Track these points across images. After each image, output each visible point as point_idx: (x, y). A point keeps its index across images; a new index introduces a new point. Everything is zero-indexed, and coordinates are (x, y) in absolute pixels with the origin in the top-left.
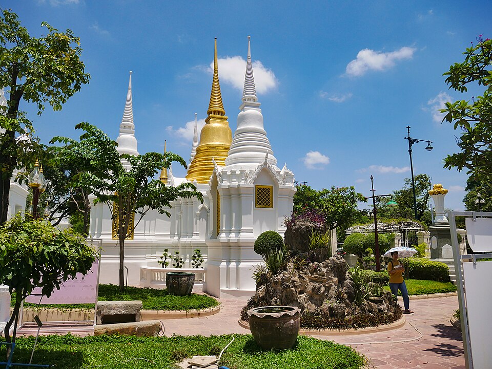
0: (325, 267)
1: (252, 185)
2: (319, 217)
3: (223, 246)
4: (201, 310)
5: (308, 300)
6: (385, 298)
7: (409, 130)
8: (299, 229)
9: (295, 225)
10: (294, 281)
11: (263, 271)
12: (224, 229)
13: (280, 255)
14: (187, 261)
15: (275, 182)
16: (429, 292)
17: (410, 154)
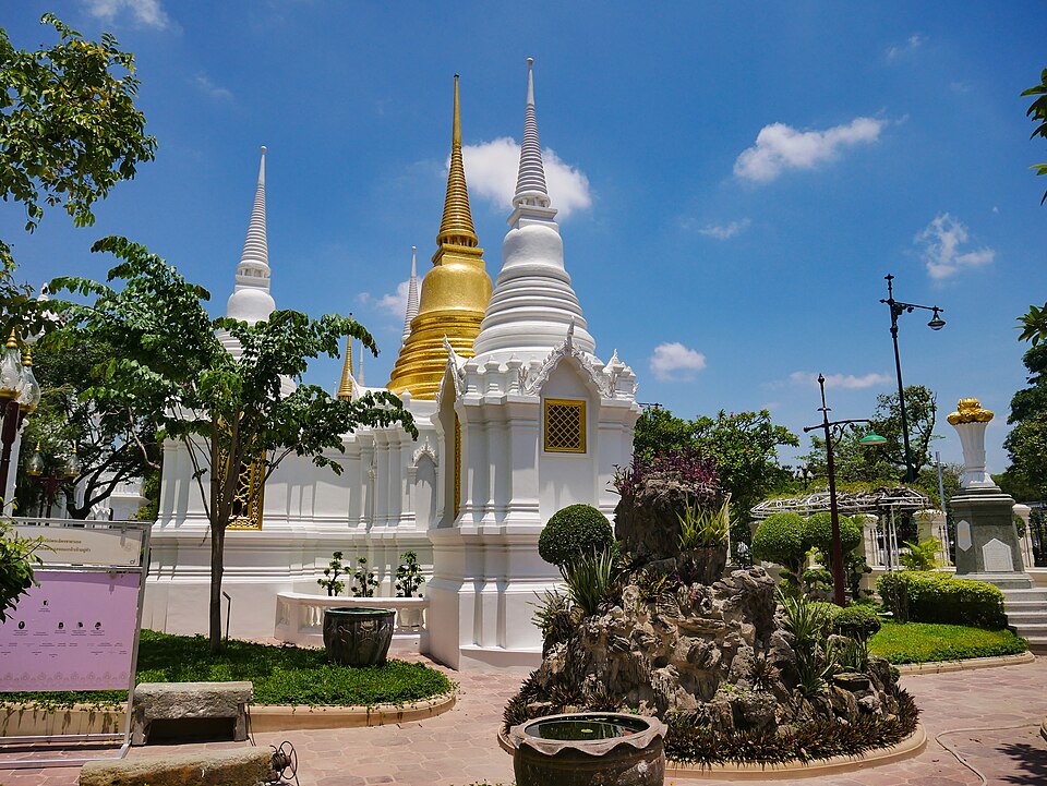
0: (719, 597)
1: (536, 398)
2: (703, 468)
3: (467, 544)
4: (407, 705)
5: (676, 682)
6: (875, 677)
7: (890, 284)
8: (652, 497)
9: (642, 488)
10: (640, 634)
11: (561, 606)
12: (470, 502)
13: (603, 565)
14: (387, 579)
15: (591, 392)
16: (963, 656)
17: (895, 337)
